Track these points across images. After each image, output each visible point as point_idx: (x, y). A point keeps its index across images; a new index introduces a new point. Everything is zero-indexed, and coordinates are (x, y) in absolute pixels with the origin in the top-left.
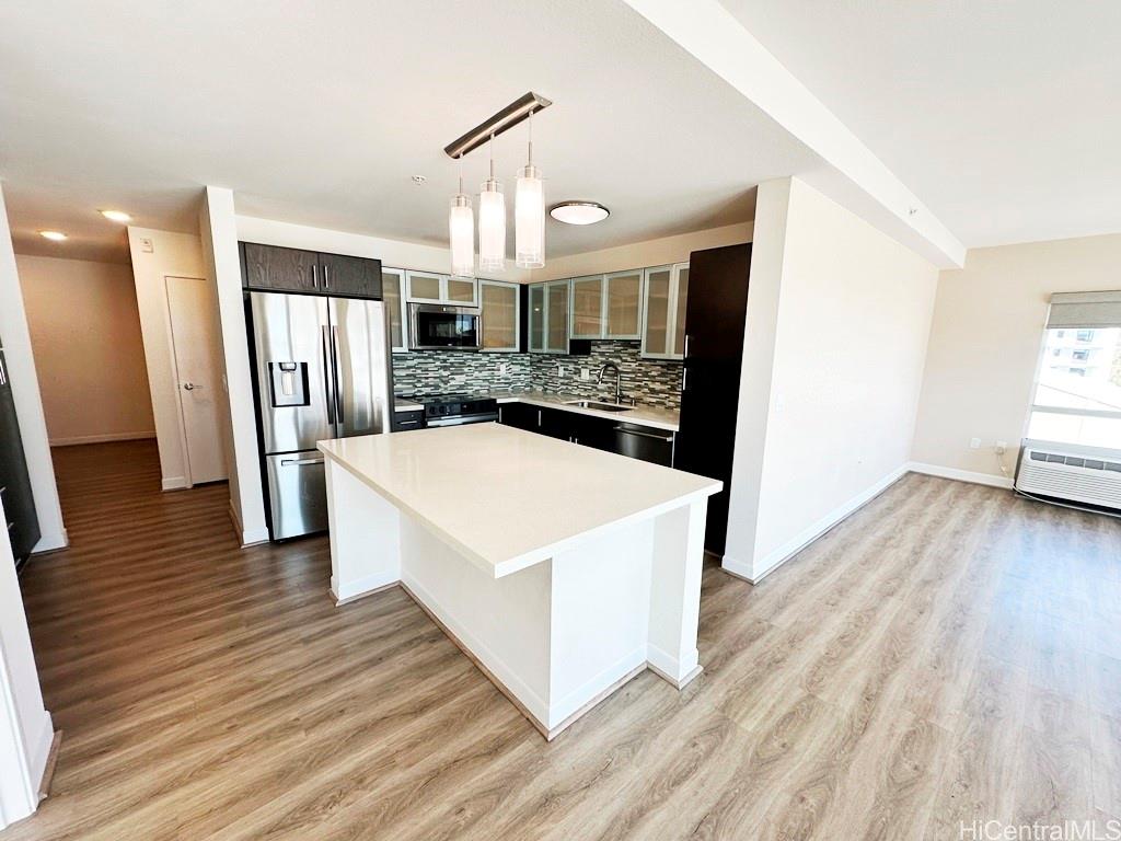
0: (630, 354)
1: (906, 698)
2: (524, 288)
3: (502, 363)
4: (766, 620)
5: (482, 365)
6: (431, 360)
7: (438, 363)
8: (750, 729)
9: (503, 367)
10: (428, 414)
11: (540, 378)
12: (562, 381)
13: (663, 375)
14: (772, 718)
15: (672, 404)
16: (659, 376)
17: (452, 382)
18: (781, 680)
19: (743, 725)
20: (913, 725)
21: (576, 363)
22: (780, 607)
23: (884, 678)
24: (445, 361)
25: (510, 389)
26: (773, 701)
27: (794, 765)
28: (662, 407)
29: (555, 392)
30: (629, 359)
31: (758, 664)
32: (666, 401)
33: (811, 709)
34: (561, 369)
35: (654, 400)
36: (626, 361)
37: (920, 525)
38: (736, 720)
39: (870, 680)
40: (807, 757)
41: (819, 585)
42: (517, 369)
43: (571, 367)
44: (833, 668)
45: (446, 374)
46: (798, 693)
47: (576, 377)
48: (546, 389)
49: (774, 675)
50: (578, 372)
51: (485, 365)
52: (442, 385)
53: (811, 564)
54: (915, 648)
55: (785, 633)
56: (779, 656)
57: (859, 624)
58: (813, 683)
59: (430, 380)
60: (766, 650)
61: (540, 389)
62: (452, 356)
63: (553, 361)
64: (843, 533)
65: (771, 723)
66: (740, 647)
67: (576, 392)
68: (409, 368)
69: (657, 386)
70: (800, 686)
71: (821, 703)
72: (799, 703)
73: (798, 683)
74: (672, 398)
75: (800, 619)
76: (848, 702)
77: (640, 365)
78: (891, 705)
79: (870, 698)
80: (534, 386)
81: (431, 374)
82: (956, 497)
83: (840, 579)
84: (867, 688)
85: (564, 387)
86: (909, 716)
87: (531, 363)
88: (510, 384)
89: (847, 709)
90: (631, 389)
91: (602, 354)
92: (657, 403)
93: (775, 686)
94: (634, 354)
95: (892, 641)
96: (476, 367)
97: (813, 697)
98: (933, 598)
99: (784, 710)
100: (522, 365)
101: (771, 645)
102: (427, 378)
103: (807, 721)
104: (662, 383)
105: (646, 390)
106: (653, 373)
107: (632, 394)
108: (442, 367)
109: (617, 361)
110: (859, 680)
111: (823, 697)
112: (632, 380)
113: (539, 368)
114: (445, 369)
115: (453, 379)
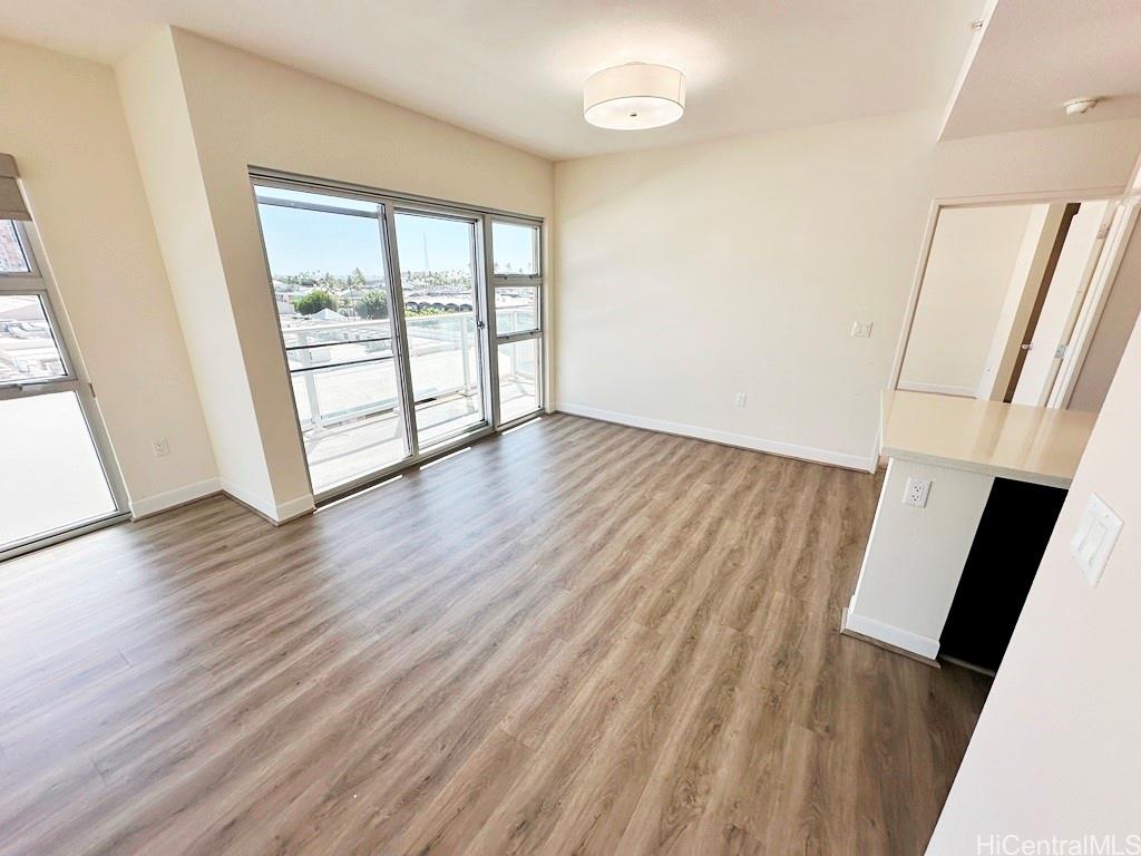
1: (659, 647)
8: (777, 593)
14: (765, 604)
18: (769, 642)
19: (782, 595)
20: (662, 621)
23: (675, 668)
26: (770, 618)
27: (742, 579)
31: (797, 655)
33: (738, 620)
38: (789, 598)
39: (689, 661)
40: (735, 586)
44: (723, 668)
56: (782, 671)
58: (741, 644)
60: (798, 677)
65: (765, 600)
73: (755, 641)
75: (777, 756)
76: (710, 631)
78: (675, 635)
79: (691, 640)
84: (693, 650)
89: (711, 623)
97: (739, 630)
101: (796, 688)
103: (740, 608)
110: (698, 657)
111: (731, 631)
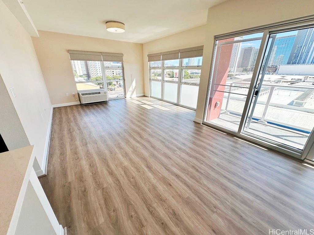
1: (116, 166)
4: (66, 183)
14: (104, 209)
18: (92, 195)
20: (123, 170)
22: (65, 174)
23: (108, 166)
26: (98, 204)
27: (121, 212)
31: (81, 199)
33: (106, 192)
37: (72, 122)
39: (107, 169)
40: (120, 205)
41: (68, 157)
44: (98, 175)
46: (99, 192)
49: (89, 195)
53: (57, 152)
54: (105, 153)
55: (76, 180)
56: (83, 189)
57: (89, 158)
58: (99, 185)
60: (77, 192)
64: (56, 136)
65: (105, 210)
66: (69, 201)
70: (98, 190)
71: (107, 187)
72: (103, 195)
73: (96, 189)
75: (75, 171)
76: (110, 180)
78: (116, 171)
79: (111, 173)
82: (72, 111)
83: (71, 150)
84: (109, 172)
86: (120, 169)
89: (112, 182)
93: (93, 198)
95: (100, 155)
97: (103, 189)
98: (94, 138)
99: (102, 202)
101: (77, 188)
103: (110, 197)
110: (106, 172)
111: (105, 186)
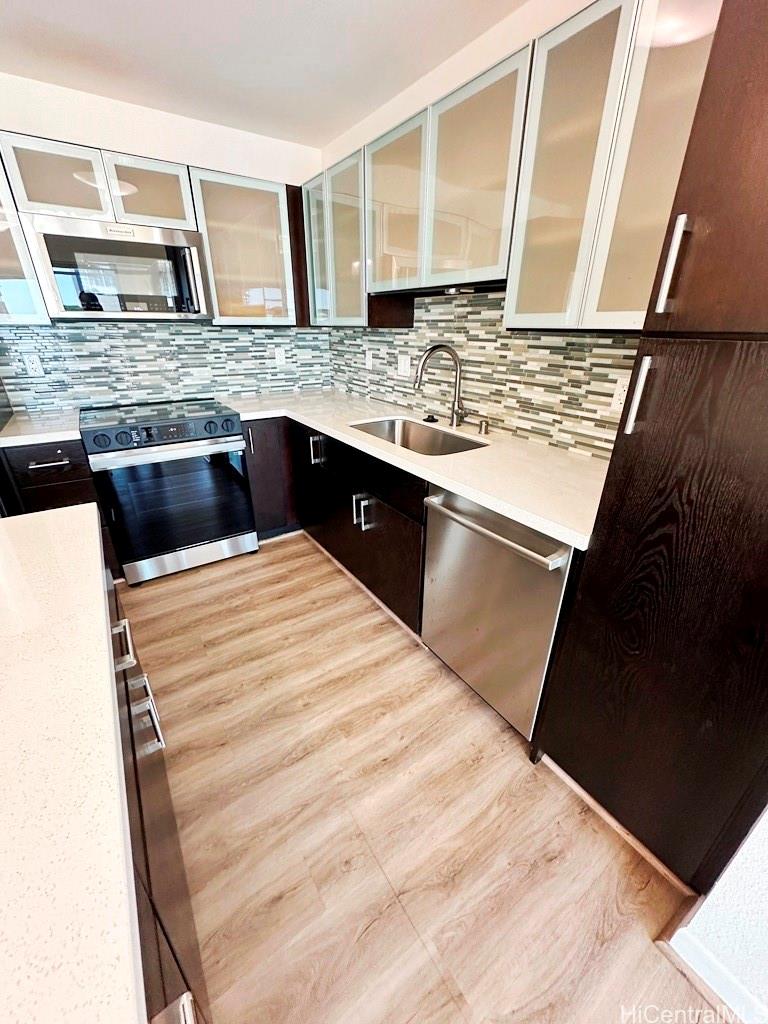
0: (484, 322)
2: (295, 195)
3: (278, 345)
5: (240, 350)
6: (137, 342)
7: (152, 347)
9: (280, 353)
10: (90, 445)
11: (343, 372)
12: (371, 376)
13: (553, 369)
15: (567, 438)
16: (543, 371)
17: (187, 381)
21: (390, 344)
24: (166, 343)
25: (296, 389)
28: (545, 442)
29: (363, 395)
30: (482, 334)
32: (553, 430)
34: (369, 354)
35: (528, 425)
36: (476, 339)
42: (306, 355)
43: (384, 351)
45: (172, 365)
47: (390, 371)
48: (350, 390)
50: (393, 362)
51: (245, 350)
52: (168, 385)
59: (141, 377)
61: (343, 389)
62: (178, 333)
63: (359, 341)
67: (391, 398)
68: (93, 355)
69: (538, 396)
74: (568, 424)
77: (505, 347)
80: (337, 384)
81: (141, 367)
85: (374, 388)
87: (331, 344)
88: (295, 380)
90: (483, 398)
91: (433, 324)
92: (533, 431)
94: (493, 323)
96: (229, 354)
100: (315, 348)
102: (136, 374)
104: (549, 388)
105: (512, 402)
106: (532, 366)
107: (485, 409)
108: (162, 355)
109: (460, 338)
112: (486, 379)
113: (340, 354)
114: (172, 357)
115: (186, 374)
